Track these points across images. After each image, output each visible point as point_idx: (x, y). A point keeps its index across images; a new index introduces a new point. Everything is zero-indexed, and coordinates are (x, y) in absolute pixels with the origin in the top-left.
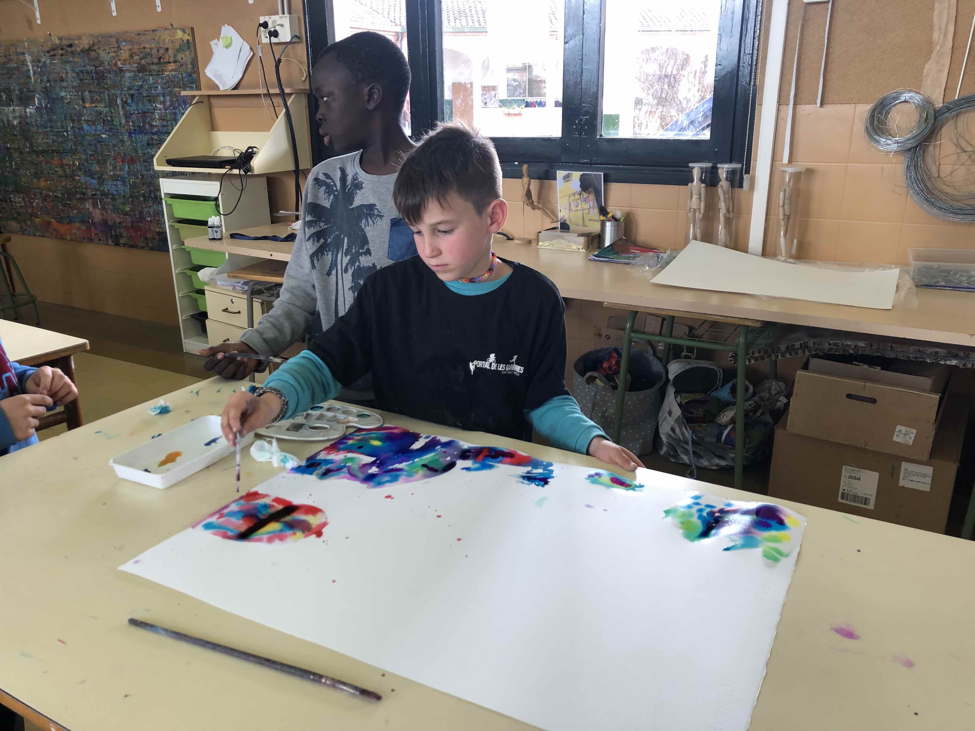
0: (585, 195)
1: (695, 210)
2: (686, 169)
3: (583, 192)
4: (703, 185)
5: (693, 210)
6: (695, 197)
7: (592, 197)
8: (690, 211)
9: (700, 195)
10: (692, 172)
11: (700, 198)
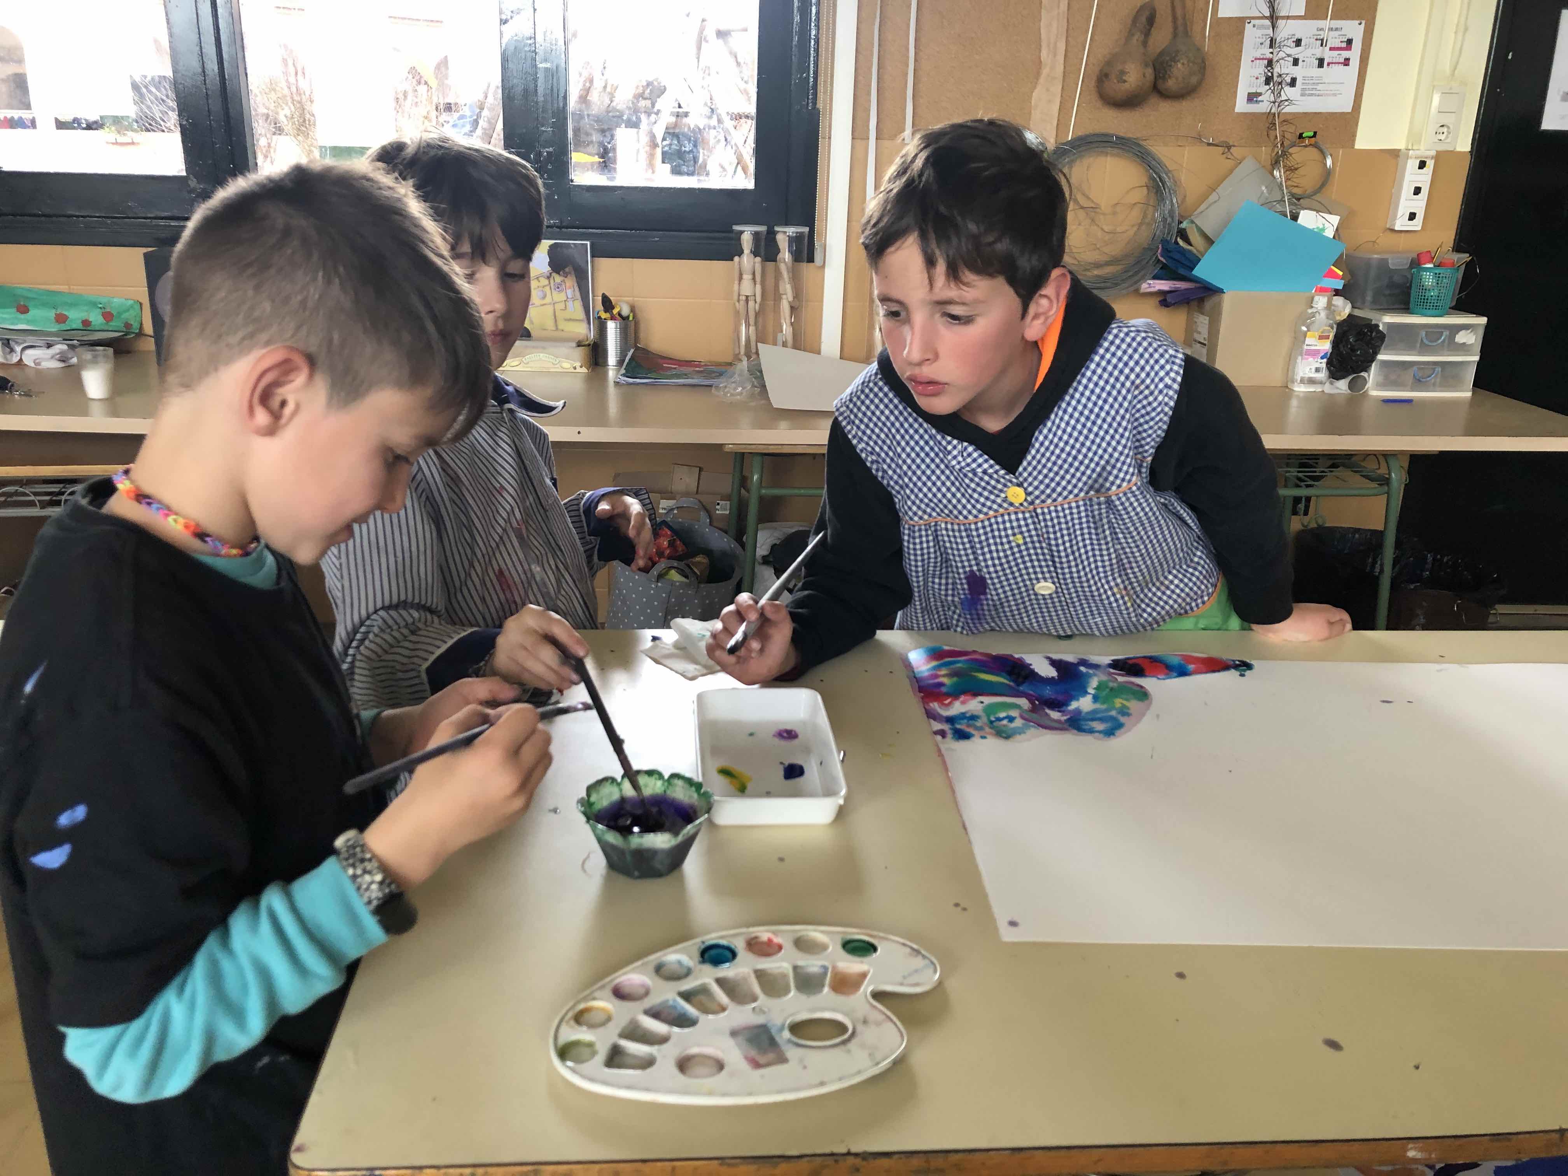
0: (558, 279)
1: (747, 297)
2: (731, 235)
3: (554, 274)
4: (758, 259)
5: (744, 298)
6: (747, 277)
7: (570, 283)
8: (739, 301)
9: (754, 274)
10: (739, 239)
11: (754, 279)
